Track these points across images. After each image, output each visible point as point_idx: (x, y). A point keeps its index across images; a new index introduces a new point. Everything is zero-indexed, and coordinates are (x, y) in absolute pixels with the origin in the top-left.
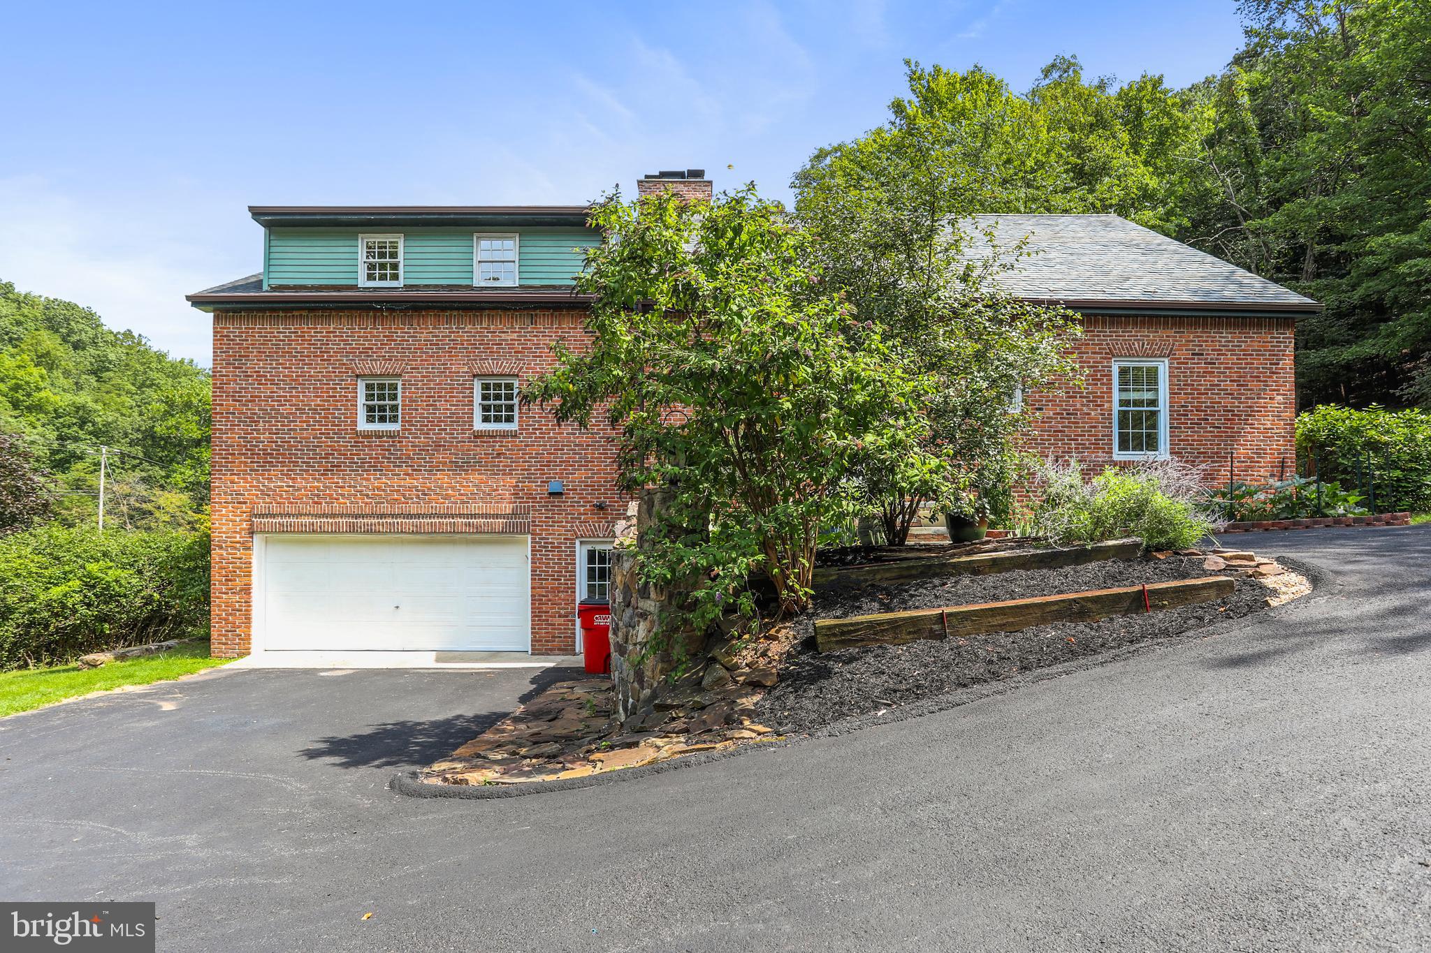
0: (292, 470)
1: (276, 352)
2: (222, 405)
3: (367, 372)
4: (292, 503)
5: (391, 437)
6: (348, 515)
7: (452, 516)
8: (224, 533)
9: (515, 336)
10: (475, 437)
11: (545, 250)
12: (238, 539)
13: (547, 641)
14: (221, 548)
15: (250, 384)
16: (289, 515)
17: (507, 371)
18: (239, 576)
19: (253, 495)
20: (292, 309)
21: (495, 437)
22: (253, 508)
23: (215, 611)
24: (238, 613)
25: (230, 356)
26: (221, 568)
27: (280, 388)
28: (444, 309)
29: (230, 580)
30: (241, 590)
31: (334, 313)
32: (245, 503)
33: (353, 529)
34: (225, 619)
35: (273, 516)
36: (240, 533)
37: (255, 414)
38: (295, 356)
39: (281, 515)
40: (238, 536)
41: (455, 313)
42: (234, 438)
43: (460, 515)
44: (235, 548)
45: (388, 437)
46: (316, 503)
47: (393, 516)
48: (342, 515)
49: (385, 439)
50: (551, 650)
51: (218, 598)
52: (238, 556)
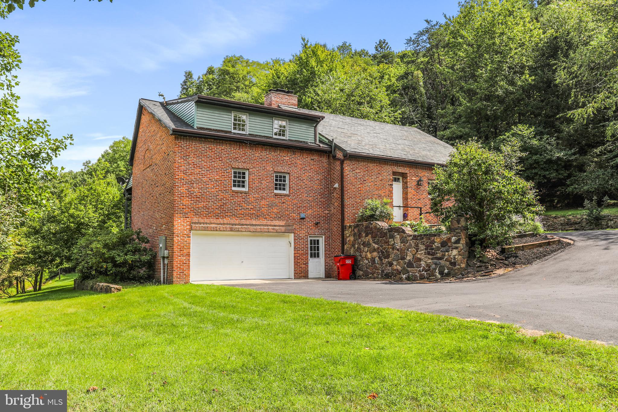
0: (207, 205)
1: (201, 155)
2: (179, 175)
3: (237, 167)
4: (207, 218)
5: (245, 193)
6: (230, 224)
7: (268, 225)
8: (179, 230)
9: (288, 158)
10: (275, 195)
11: (296, 127)
12: (185, 233)
13: (299, 274)
14: (178, 236)
15: (190, 167)
16: (206, 223)
17: (286, 171)
18: (186, 249)
19: (192, 214)
20: (207, 138)
21: (282, 196)
22: (192, 220)
23: (175, 264)
24: (185, 265)
25: (182, 155)
26: (178, 245)
27: (203, 170)
28: (264, 145)
29: (182, 251)
30: (187, 255)
31: (224, 142)
32: (188, 217)
33: (231, 230)
34: (180, 268)
35: (200, 223)
36: (186, 230)
37: (193, 180)
38: (209, 158)
39: (203, 223)
40: (185, 231)
41: (268, 147)
42: (184, 190)
43: (270, 225)
44: (184, 237)
45: (244, 193)
46: (217, 219)
47: (246, 225)
48: (227, 224)
49: (243, 194)
50: (301, 277)
51: (177, 258)
52: (185, 240)
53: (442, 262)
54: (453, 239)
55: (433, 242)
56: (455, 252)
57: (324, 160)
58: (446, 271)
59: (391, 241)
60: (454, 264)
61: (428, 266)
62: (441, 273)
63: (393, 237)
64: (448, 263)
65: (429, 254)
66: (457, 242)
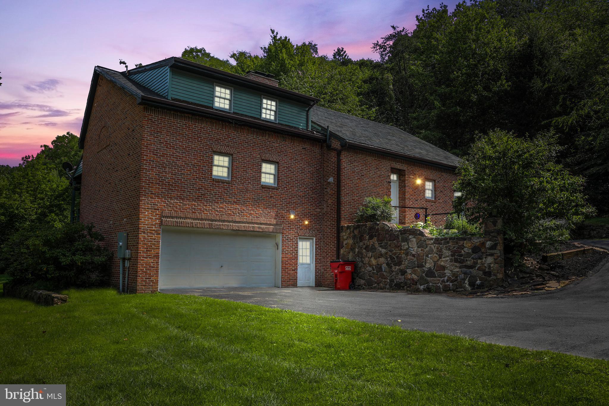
0: (182, 195)
1: (176, 133)
2: (147, 156)
3: (218, 150)
4: (182, 211)
6: (209, 220)
7: (253, 223)
8: (146, 225)
9: (278, 145)
10: (262, 188)
11: (287, 109)
12: (154, 229)
13: (287, 281)
14: (144, 233)
15: (162, 147)
16: (180, 218)
17: (275, 160)
18: (154, 249)
19: (162, 205)
20: (184, 112)
21: (269, 188)
22: (162, 212)
23: (140, 267)
24: (152, 269)
25: (152, 130)
26: (144, 244)
27: (177, 152)
28: (251, 127)
29: (149, 251)
30: (155, 256)
31: (204, 119)
32: (158, 209)
34: (146, 272)
35: (173, 218)
36: (155, 225)
37: (165, 163)
38: (185, 137)
39: (177, 217)
40: (154, 227)
41: (255, 130)
42: (153, 174)
43: (256, 223)
44: (152, 233)
45: (227, 183)
46: (193, 212)
47: (228, 221)
48: (206, 220)
49: (225, 184)
50: (289, 285)
51: (142, 260)
52: (153, 238)
53: (474, 271)
54: (488, 244)
55: (463, 247)
56: (490, 260)
57: (317, 150)
58: (478, 282)
59: (404, 245)
60: (488, 274)
61: (455, 275)
62: (472, 284)
63: (407, 240)
64: (481, 272)
65: (456, 261)
66: (493, 247)
